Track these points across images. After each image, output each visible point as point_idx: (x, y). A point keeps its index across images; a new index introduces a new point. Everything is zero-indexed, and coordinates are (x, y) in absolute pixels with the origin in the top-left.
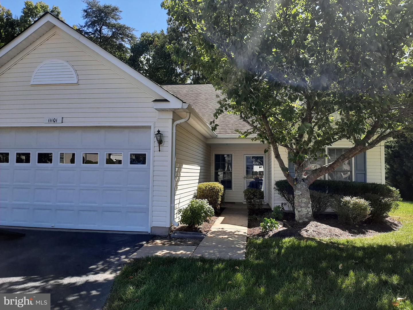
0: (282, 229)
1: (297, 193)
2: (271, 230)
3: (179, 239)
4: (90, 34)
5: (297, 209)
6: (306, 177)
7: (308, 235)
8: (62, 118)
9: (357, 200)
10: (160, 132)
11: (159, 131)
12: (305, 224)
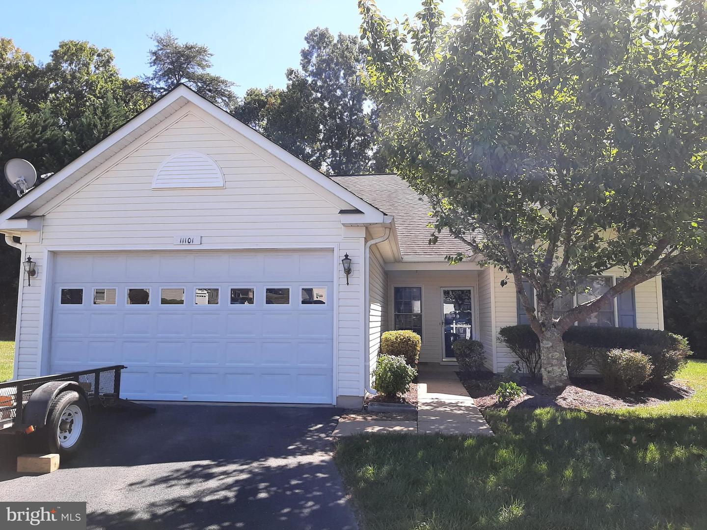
0: (526, 398)
1: (545, 344)
2: (512, 400)
3: (380, 413)
4: (162, 91)
5: (545, 369)
6: (557, 321)
7: (568, 405)
8: (201, 237)
9: (632, 355)
10: (348, 257)
11: (346, 256)
12: (560, 390)
